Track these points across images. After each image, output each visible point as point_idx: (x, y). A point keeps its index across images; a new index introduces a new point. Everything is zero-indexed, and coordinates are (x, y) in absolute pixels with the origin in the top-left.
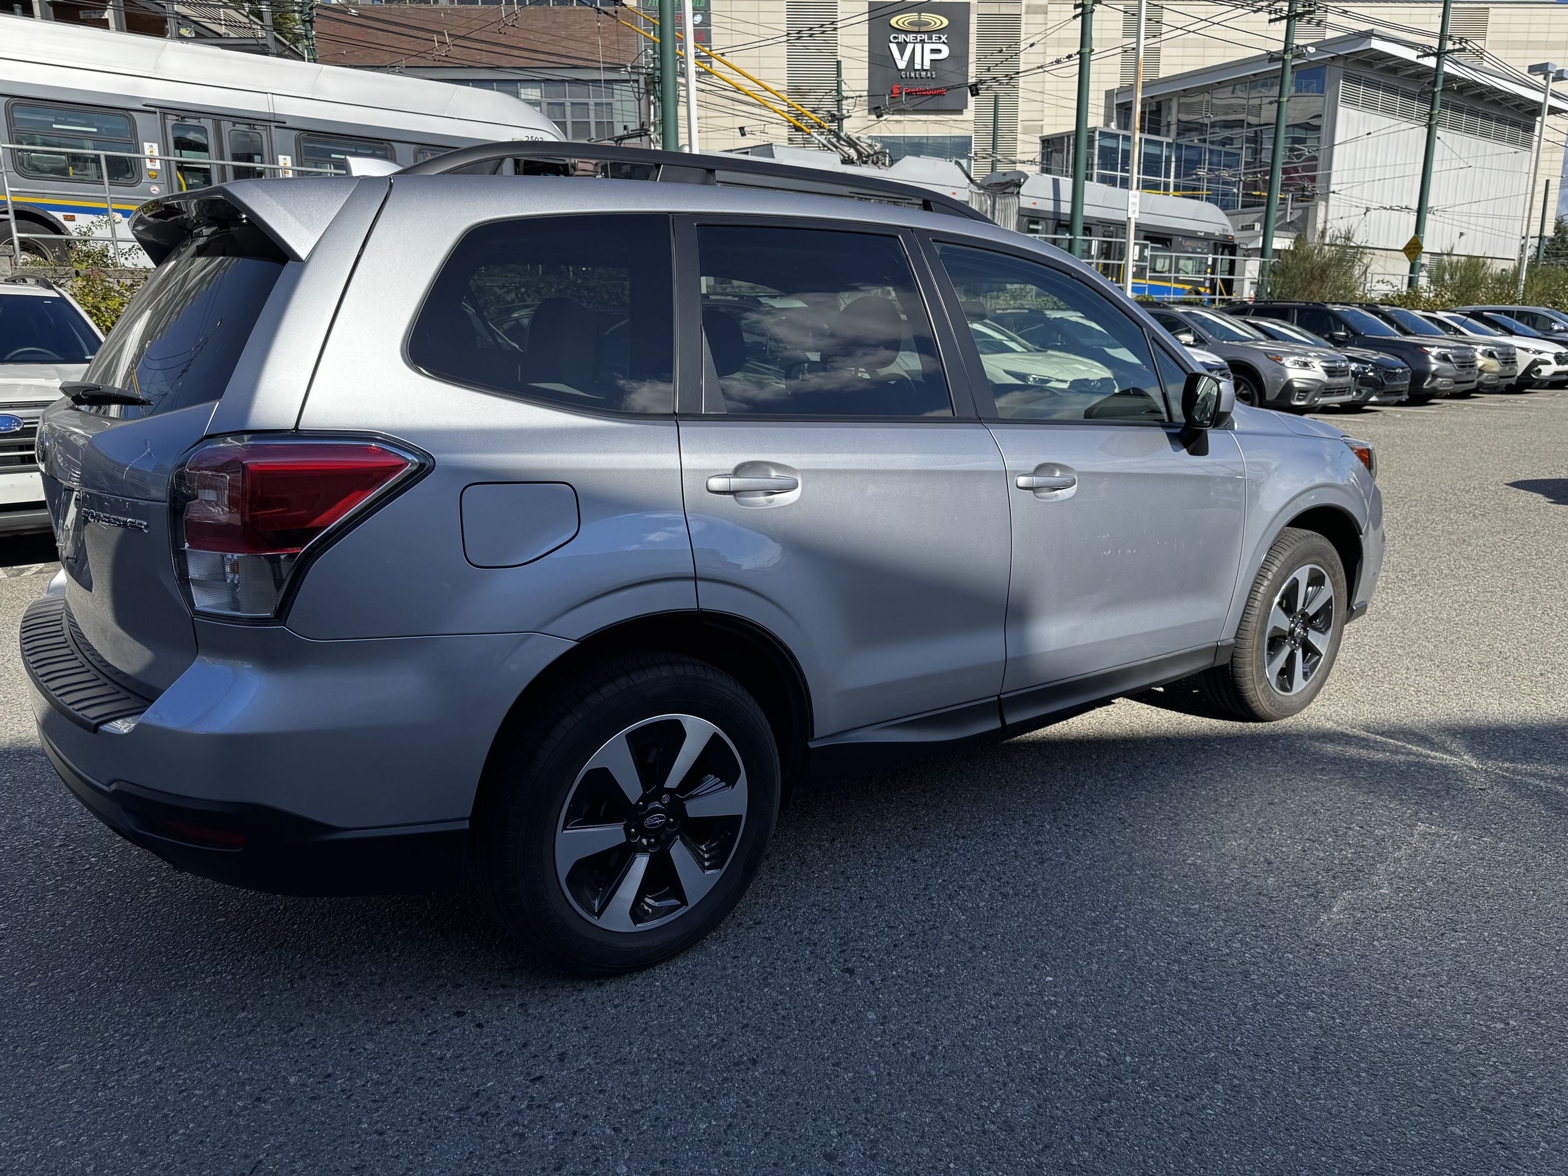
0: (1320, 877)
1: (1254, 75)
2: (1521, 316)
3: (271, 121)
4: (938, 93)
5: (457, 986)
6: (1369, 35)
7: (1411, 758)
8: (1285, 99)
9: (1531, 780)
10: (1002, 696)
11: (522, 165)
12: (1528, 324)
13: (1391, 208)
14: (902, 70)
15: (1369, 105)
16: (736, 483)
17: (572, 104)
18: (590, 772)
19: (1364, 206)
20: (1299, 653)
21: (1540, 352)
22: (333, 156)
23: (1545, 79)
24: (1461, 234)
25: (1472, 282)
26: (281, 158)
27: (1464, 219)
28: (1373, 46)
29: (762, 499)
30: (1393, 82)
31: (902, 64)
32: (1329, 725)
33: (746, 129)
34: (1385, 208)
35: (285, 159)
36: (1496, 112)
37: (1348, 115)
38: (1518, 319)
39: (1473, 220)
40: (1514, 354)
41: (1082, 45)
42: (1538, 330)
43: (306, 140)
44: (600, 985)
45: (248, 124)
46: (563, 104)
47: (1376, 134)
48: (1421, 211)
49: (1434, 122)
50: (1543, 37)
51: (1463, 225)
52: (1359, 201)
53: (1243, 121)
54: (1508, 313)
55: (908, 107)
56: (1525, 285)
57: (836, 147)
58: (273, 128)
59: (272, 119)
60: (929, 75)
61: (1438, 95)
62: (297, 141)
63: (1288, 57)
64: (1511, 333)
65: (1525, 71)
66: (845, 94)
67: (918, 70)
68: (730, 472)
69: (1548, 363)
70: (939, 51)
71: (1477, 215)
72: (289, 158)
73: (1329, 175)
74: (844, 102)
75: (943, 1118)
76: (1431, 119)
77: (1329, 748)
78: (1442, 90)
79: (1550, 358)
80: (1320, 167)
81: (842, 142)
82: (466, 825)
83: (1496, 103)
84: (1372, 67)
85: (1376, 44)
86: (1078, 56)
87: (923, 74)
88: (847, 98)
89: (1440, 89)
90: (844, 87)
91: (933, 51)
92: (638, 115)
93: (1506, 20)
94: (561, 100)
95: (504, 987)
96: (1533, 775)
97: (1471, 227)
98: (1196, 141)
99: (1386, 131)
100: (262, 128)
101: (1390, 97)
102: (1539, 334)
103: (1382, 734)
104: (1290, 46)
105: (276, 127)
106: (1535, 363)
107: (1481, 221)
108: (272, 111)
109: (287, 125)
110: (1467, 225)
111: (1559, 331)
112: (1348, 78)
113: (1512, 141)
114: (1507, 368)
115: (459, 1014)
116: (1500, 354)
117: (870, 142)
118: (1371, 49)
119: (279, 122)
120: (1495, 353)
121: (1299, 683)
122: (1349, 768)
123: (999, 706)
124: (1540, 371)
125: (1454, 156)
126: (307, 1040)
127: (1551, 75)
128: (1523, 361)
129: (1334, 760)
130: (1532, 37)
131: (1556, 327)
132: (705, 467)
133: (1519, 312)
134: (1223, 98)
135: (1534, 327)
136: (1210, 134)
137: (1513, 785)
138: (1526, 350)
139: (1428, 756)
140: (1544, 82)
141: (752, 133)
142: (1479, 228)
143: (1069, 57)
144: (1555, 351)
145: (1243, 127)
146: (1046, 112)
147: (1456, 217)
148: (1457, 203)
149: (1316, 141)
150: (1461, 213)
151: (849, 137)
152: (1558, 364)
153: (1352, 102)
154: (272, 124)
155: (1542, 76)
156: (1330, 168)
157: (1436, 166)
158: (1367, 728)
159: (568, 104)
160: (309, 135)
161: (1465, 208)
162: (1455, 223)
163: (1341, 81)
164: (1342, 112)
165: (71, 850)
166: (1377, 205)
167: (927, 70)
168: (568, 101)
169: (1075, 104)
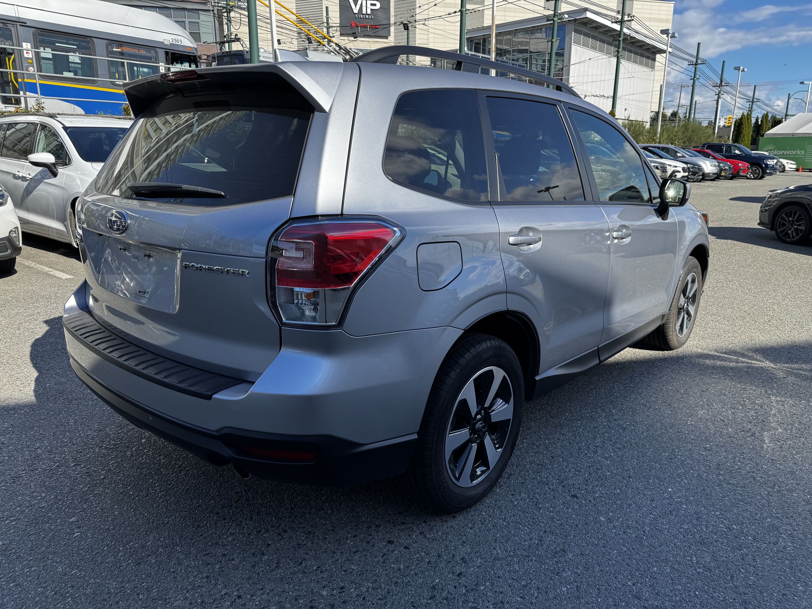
0: (749, 426)
1: (533, 27)
2: (663, 149)
3: (17, 22)
4: (374, 27)
5: (378, 526)
6: (586, 10)
7: (745, 364)
8: (554, 40)
9: (801, 372)
10: (599, 346)
11: (170, 55)
12: (665, 153)
13: (596, 96)
14: (356, 14)
15: (585, 45)
16: (520, 239)
17: (189, 22)
18: (460, 401)
19: (584, 94)
20: (686, 316)
21: (676, 167)
22: (56, 44)
23: (667, 36)
24: (626, 109)
25: (638, 133)
26: (24, 44)
27: (626, 102)
28: (587, 16)
29: (526, 248)
30: (596, 34)
31: (356, 11)
32: (699, 350)
33: (281, 41)
34: (594, 96)
35: (27, 45)
36: (639, 51)
37: (576, 50)
38: (662, 150)
39: (630, 103)
40: (666, 167)
41: (462, 7)
42: (672, 156)
43: (39, 35)
44: (454, 517)
45: (2, 23)
46: (184, 22)
47: (593, 59)
48: (614, 97)
49: (620, 55)
50: (656, 16)
51: (626, 105)
52: (581, 91)
53: (528, 50)
54: (658, 148)
55: (371, 33)
56: (660, 135)
57: (339, 53)
58: (18, 26)
59: (17, 20)
60: (370, 17)
61: (621, 42)
62: (34, 34)
63: (556, 19)
64: (661, 157)
65: (659, 32)
66: (331, 25)
67: (364, 14)
68: (517, 233)
69: (679, 172)
70: (375, 5)
71: (632, 100)
72: (29, 45)
73: (568, 79)
74: (330, 29)
75: (674, 568)
76: (618, 53)
77: (708, 362)
78: (623, 40)
79: (680, 169)
80: (564, 74)
81: (342, 51)
82: (415, 436)
83: (641, 47)
84: (586, 26)
85: (589, 15)
86: (459, 14)
87: (367, 16)
88: (332, 27)
89: (622, 39)
90: (330, 21)
91: (372, 5)
92: (214, 28)
93: (641, 7)
94: (184, 19)
95: (404, 523)
96: (800, 369)
97: (630, 106)
98: (505, 59)
99: (597, 58)
100: (11, 25)
101: (594, 41)
102: (672, 158)
103: (725, 353)
104: (557, 14)
105: (20, 25)
106: (674, 172)
107: (634, 103)
108: (17, 16)
109: (27, 24)
110: (628, 105)
111: (680, 157)
112: (576, 31)
113: (647, 65)
114: (664, 174)
115: (390, 542)
116: (661, 167)
117: (356, 51)
118: (587, 18)
119: (23, 23)
120: (659, 167)
121: (685, 331)
122: (724, 370)
123: (598, 352)
124: (676, 175)
125: (626, 71)
126: (315, 568)
127: (670, 35)
128: (670, 170)
129: (714, 367)
130: (652, 16)
131: (679, 155)
132: (508, 231)
133: (662, 147)
134: (520, 38)
135: (668, 154)
136: (512, 55)
137: (797, 376)
138: (670, 166)
139: (751, 363)
140: (667, 38)
141: (284, 43)
142: (633, 107)
143: (455, 12)
144: (682, 166)
145: (528, 53)
146: (431, 40)
147: (623, 101)
148: (624, 94)
149: (561, 61)
150: (625, 99)
151: (346, 48)
152: (684, 172)
153: (578, 43)
154: (18, 23)
155: (666, 35)
156: (568, 75)
157: (621, 76)
158: (716, 351)
159: (187, 22)
160: (41, 31)
161: (627, 97)
162: (623, 103)
163: (573, 33)
164: (574, 47)
165: (83, 467)
166: (590, 94)
167: (369, 15)
168: (187, 21)
169: (458, 38)
